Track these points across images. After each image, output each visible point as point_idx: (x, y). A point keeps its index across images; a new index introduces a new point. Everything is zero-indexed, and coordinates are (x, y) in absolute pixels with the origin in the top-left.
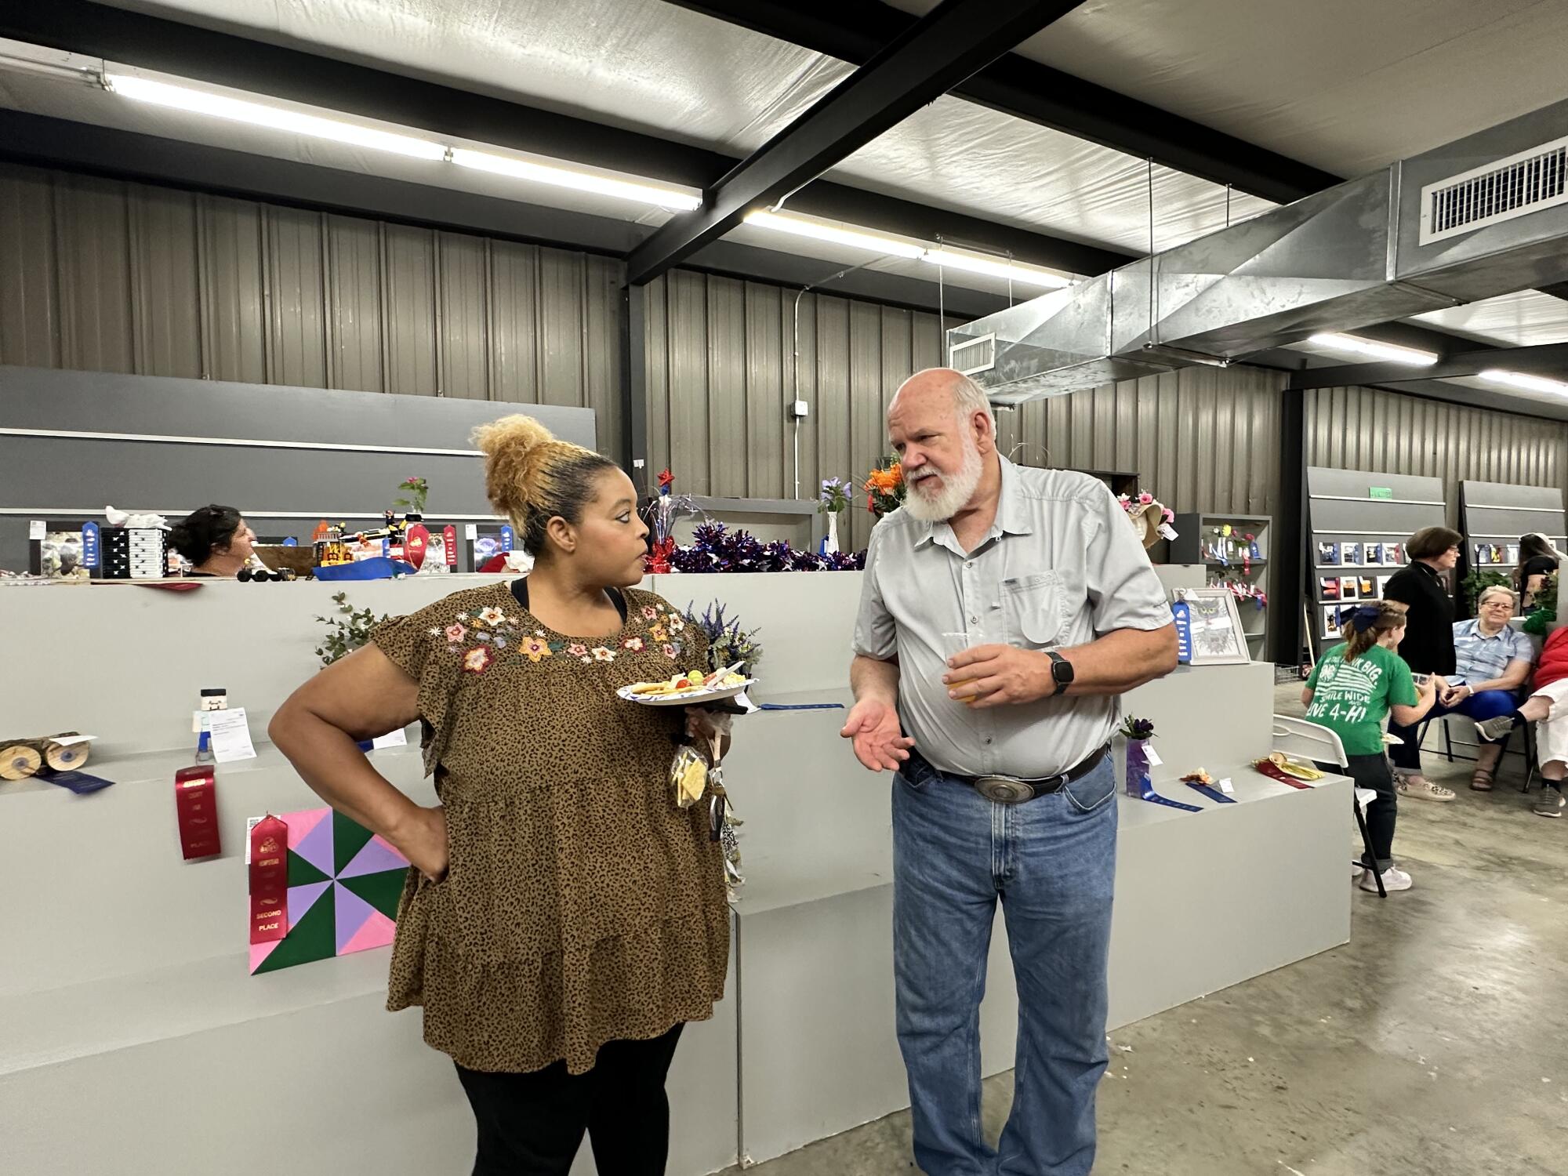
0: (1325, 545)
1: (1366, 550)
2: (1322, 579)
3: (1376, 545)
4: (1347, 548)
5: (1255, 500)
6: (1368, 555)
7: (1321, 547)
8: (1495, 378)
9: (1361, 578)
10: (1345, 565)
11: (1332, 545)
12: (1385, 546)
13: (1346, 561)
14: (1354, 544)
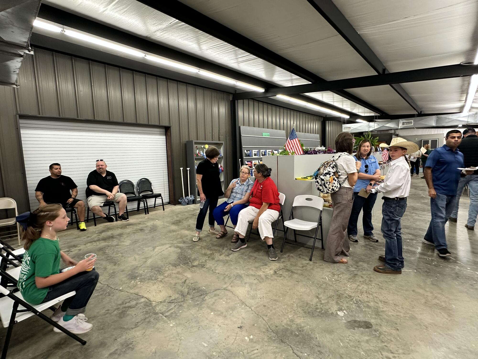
0: (247, 151)
1: (261, 152)
2: (246, 162)
3: (264, 150)
4: (254, 151)
5: (222, 136)
6: (262, 153)
7: (246, 152)
8: (281, 97)
9: (259, 161)
10: (254, 157)
11: (249, 151)
12: (267, 151)
13: (254, 156)
14: (257, 151)
